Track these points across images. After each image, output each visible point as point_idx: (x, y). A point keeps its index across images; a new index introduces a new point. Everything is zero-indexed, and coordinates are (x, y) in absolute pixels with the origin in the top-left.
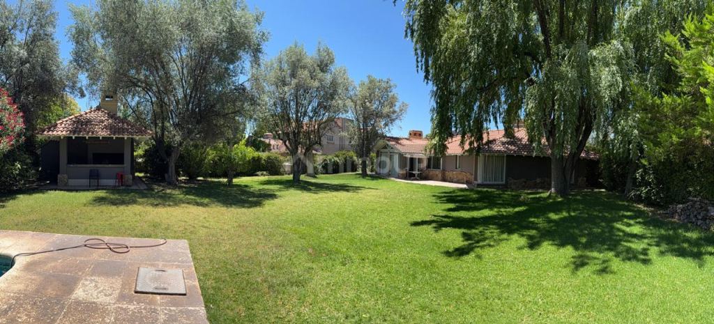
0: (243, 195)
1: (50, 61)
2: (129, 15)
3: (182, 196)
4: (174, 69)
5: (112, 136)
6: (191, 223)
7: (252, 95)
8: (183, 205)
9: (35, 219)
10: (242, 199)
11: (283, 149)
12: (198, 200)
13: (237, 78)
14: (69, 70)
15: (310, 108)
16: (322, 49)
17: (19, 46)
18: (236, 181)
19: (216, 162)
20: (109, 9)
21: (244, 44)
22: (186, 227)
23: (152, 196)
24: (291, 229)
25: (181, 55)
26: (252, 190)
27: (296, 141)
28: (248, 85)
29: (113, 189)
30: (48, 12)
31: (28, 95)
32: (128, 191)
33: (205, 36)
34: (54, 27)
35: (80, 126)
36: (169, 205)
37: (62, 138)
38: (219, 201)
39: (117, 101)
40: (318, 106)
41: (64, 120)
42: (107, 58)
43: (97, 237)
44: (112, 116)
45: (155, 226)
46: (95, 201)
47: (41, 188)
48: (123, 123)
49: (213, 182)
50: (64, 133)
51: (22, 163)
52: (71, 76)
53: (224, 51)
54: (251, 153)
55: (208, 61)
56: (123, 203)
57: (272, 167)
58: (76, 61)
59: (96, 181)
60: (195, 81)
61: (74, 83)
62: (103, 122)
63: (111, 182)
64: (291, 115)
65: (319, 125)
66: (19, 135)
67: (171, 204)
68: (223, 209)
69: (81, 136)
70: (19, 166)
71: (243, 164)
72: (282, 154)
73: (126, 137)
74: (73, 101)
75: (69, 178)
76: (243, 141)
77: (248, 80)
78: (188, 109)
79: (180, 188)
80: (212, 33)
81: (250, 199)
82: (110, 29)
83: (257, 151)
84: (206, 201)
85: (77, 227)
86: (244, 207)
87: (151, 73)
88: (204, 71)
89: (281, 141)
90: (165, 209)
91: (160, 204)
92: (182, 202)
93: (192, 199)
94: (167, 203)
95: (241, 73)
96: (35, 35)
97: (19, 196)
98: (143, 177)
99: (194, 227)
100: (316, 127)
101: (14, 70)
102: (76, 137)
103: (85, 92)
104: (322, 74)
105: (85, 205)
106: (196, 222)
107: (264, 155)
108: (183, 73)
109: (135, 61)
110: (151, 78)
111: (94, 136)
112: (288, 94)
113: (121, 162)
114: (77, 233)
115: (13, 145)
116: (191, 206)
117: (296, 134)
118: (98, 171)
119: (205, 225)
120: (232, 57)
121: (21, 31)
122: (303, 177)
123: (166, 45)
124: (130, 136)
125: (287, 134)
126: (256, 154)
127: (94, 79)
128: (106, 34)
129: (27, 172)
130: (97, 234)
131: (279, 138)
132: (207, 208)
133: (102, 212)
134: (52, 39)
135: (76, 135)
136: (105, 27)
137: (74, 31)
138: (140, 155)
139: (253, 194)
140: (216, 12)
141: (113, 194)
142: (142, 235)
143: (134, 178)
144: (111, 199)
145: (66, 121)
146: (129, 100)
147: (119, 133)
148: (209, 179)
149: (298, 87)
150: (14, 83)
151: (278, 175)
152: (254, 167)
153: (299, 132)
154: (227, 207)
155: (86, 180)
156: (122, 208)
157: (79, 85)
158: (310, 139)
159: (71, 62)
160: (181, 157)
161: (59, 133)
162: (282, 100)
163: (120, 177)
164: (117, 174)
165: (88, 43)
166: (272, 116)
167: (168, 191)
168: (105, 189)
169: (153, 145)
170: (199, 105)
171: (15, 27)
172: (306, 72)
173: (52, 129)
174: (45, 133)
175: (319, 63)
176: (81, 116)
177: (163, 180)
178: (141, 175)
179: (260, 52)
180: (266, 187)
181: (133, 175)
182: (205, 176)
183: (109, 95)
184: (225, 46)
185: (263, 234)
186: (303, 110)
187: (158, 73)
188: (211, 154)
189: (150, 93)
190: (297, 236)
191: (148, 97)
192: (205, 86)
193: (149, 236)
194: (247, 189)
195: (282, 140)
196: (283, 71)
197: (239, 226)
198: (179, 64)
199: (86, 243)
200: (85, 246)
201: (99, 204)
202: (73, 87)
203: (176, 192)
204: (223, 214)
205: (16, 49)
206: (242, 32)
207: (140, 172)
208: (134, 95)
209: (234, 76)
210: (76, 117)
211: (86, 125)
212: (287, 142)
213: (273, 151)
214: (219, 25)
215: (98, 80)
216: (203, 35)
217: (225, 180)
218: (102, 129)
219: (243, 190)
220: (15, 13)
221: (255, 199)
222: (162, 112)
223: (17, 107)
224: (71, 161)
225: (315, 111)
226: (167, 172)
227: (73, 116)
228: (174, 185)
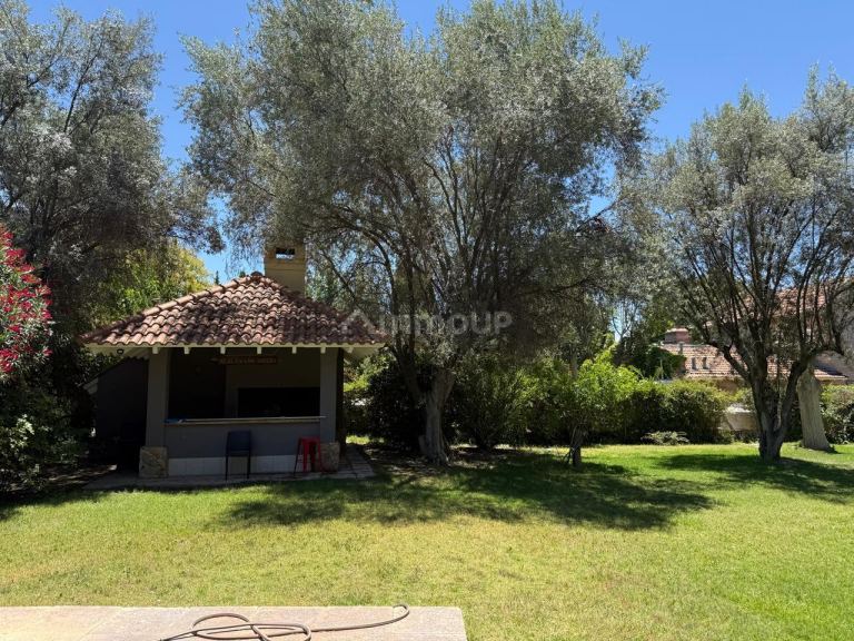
0: (608, 493)
1: (134, 165)
2: (329, 74)
3: (455, 493)
4: (438, 192)
5: (288, 345)
6: (474, 562)
7: (624, 241)
8: (458, 517)
9: (61, 572)
10: (607, 504)
11: (723, 368)
12: (496, 502)
13: (583, 205)
14: (182, 186)
15: (796, 251)
16: (821, 93)
17: (54, 123)
18: (588, 453)
19: (542, 406)
20: (281, 58)
21: (596, 127)
22: (461, 575)
23: (385, 495)
24: (760, 605)
25: (452, 160)
26: (635, 481)
27: (760, 346)
28: (611, 219)
29: (288, 483)
30: (136, 54)
31: (68, 242)
32: (324, 487)
33: (505, 119)
34: (149, 87)
35: (205, 322)
36: (423, 519)
37: (155, 351)
38: (548, 507)
39: (304, 262)
40: (822, 244)
41: (164, 306)
42: (279, 163)
43: (229, 609)
44: (293, 295)
45: (384, 573)
46: (235, 514)
47: (92, 486)
48: (318, 313)
49: (535, 456)
50: (161, 338)
51: (37, 418)
52: (187, 199)
53: (549, 150)
54: (628, 381)
55: (514, 172)
56: (309, 515)
57: (695, 421)
58: (199, 166)
59: (246, 459)
60: (486, 218)
61: (197, 216)
62: (266, 310)
63: (284, 463)
64: (737, 277)
65: (831, 299)
66: (35, 345)
67: (429, 513)
68: (558, 530)
69: (205, 345)
70: (29, 426)
71: (609, 411)
72: (721, 385)
73: (323, 347)
74: (190, 258)
75: (170, 456)
76: (606, 353)
77: (612, 207)
78: (469, 281)
79: (455, 471)
80: (522, 112)
81: (630, 506)
82: (283, 101)
83: (646, 376)
84: (515, 505)
85: (179, 586)
86: (611, 526)
87: (384, 197)
88: (504, 195)
89: (714, 350)
90: (412, 527)
91: (400, 515)
92: (456, 508)
93: (479, 500)
94: (419, 513)
95: (593, 192)
96: (95, 104)
97: (23, 509)
98: (369, 446)
99: (480, 574)
100: (822, 300)
101: (34, 179)
102: (192, 349)
103: (224, 238)
104: (824, 156)
105: (206, 527)
106: (486, 560)
107: (668, 388)
108: (456, 197)
109: (344, 173)
110: (385, 211)
111: (242, 345)
112: (725, 224)
113: (314, 410)
114: (179, 601)
115: (15, 369)
116: (477, 520)
117: (760, 327)
118: (249, 433)
119: (510, 570)
120: (570, 160)
121: (60, 88)
122: (789, 450)
123: (415, 141)
124: (335, 345)
125: (732, 330)
126: (644, 385)
127: (246, 209)
128: (272, 111)
129: (52, 441)
130: (231, 600)
131: (708, 342)
132: (517, 527)
133: (250, 543)
134: (142, 114)
135: (194, 345)
136: (272, 96)
137: (198, 99)
138: (362, 390)
139: (638, 493)
140: (528, 66)
141: (286, 493)
142: (348, 598)
143: (344, 448)
144: (280, 507)
145: (170, 309)
146: (336, 257)
147: (307, 338)
148: (526, 449)
149: (752, 204)
150: (33, 211)
151: (711, 441)
152: (639, 421)
153: (767, 322)
154: (568, 523)
155: (216, 460)
156: (304, 530)
157: (208, 222)
158: (802, 340)
159: (188, 169)
160: (457, 393)
161: (148, 339)
162: (709, 242)
163: (309, 448)
164: (301, 441)
165: (234, 126)
166: (683, 284)
167: (425, 481)
168: (265, 483)
169: (391, 364)
170: (495, 270)
171: (45, 75)
172: (777, 163)
173: (129, 329)
174: (110, 339)
175: (815, 131)
176: (211, 295)
177: (415, 452)
178: (364, 441)
179: (640, 138)
180: (678, 474)
181: (343, 442)
182: (516, 439)
183: (283, 246)
184: (550, 135)
185: (671, 606)
186: (775, 258)
187: (399, 201)
188: (527, 388)
189: (383, 244)
190: (779, 627)
191: (377, 251)
192: (508, 228)
193: (367, 601)
194: (622, 479)
195: (715, 345)
196: (709, 170)
197: (600, 576)
198: (448, 182)
199: (198, 627)
200: (195, 634)
201: (243, 522)
202: (193, 227)
203: (443, 483)
204: (554, 542)
205: (44, 129)
206: (592, 103)
207: (361, 433)
208: (345, 247)
209: (578, 201)
210: (195, 300)
211: (222, 319)
212: (733, 349)
213: (692, 375)
214: (535, 94)
215: (257, 211)
216: (499, 117)
217: (565, 451)
218: (265, 328)
219: (611, 478)
220: (48, 45)
221: (646, 506)
222: (410, 286)
223: (34, 273)
224: (177, 409)
225: (814, 260)
226: (423, 432)
227: (188, 298)
228: (439, 466)
